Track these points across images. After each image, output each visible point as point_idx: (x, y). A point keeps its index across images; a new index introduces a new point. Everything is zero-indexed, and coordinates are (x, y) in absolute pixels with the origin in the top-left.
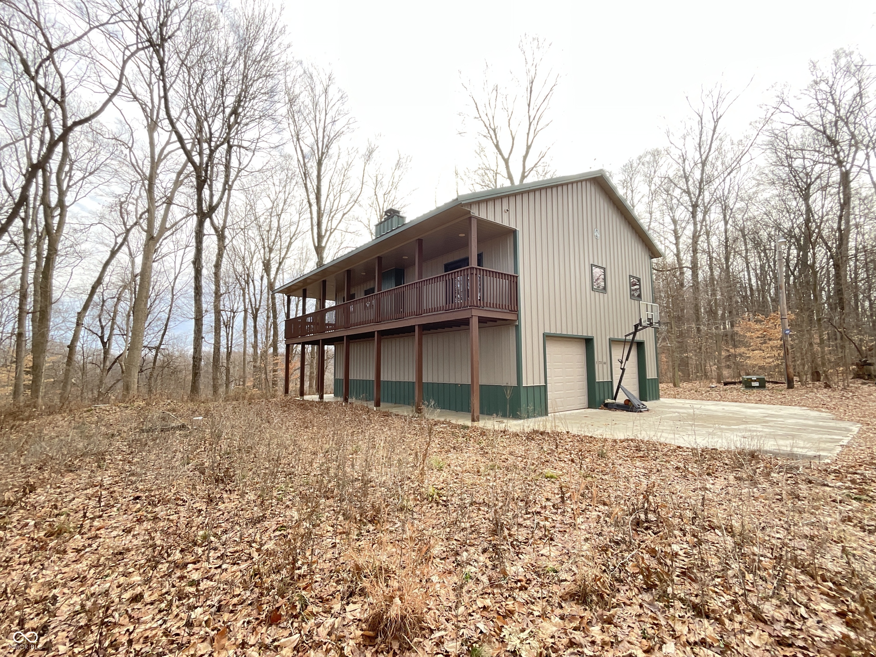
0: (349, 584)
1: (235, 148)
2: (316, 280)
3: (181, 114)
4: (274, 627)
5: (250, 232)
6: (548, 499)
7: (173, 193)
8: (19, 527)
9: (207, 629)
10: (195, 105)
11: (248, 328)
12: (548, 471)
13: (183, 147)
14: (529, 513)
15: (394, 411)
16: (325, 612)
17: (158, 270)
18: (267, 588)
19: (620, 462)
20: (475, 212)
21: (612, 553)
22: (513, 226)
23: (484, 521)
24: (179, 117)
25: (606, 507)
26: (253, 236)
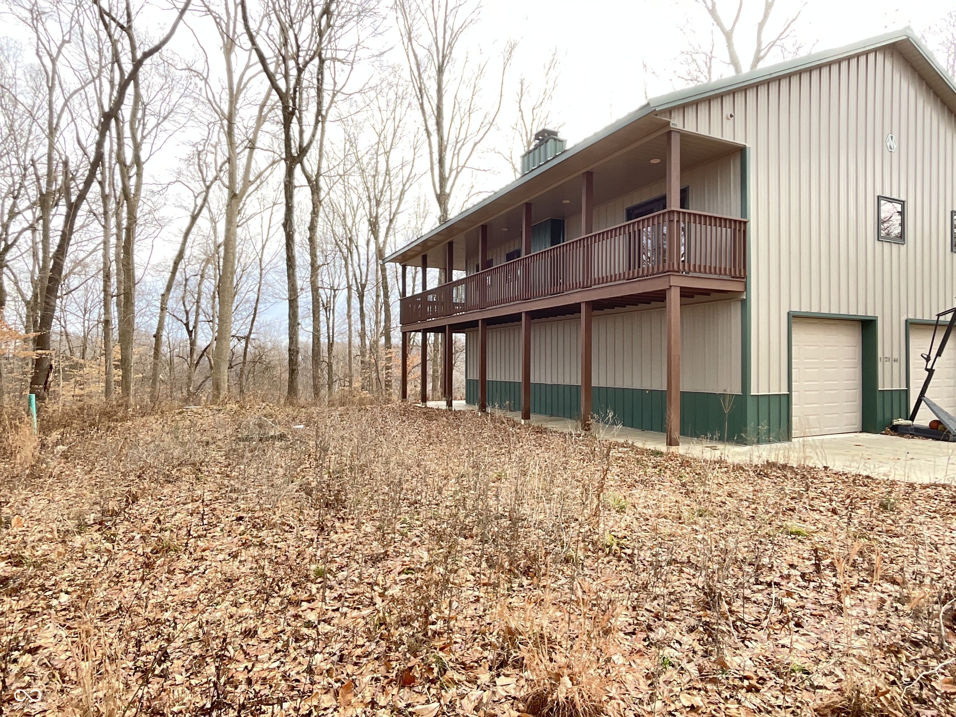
0: (499, 651)
1: (327, 63)
2: (440, 242)
3: (261, 24)
4: (407, 689)
5: (351, 179)
6: (792, 566)
7: (255, 133)
8: (125, 540)
9: (330, 680)
10: (277, 8)
11: (352, 311)
12: (793, 524)
13: (266, 69)
14: (761, 583)
15: (551, 426)
16: (469, 682)
17: (243, 237)
18: (395, 643)
19: (921, 518)
20: (676, 122)
21: (907, 658)
22: (740, 141)
23: (688, 587)
24: (259, 29)
25: (897, 587)
26: (354, 184)
